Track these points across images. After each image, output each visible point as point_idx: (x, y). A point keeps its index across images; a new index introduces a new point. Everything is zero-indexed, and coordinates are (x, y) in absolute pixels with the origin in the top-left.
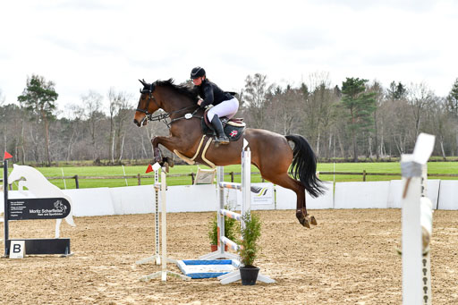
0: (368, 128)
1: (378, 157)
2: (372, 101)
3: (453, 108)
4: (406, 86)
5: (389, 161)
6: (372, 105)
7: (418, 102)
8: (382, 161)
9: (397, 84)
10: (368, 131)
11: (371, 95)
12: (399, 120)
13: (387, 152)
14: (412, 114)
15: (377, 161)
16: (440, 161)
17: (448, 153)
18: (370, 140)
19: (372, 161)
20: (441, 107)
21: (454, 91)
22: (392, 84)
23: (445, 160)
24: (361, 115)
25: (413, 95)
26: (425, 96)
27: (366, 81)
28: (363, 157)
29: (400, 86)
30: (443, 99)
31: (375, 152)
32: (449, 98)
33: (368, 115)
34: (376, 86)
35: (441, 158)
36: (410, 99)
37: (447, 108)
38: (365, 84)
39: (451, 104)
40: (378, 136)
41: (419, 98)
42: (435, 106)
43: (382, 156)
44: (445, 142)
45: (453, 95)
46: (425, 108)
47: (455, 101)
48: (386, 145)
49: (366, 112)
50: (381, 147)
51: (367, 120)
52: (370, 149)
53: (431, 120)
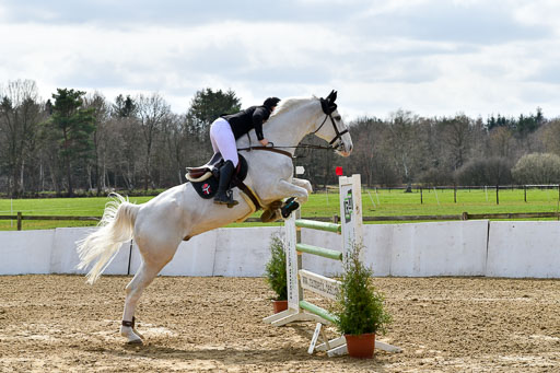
0: (87, 153)
1: (99, 191)
2: (90, 119)
3: (193, 128)
4: (136, 99)
6: (91, 124)
7: (151, 123)
8: (105, 195)
9: (125, 99)
10: (86, 157)
11: (89, 112)
12: (125, 144)
13: (112, 185)
14: (142, 137)
15: (98, 196)
18: (89, 169)
19: (91, 196)
20: (179, 127)
21: (194, 107)
22: (119, 99)
24: (77, 137)
25: (145, 114)
26: (159, 113)
27: (83, 93)
28: (81, 191)
29: (129, 101)
30: (181, 117)
31: (95, 183)
32: (189, 117)
33: (86, 137)
34: (98, 101)
36: (140, 117)
37: (187, 129)
38: (82, 97)
39: (191, 124)
40: (99, 164)
41: (151, 115)
42: (174, 127)
43: (105, 190)
45: (193, 113)
46: (159, 128)
47: (196, 120)
48: (110, 175)
49: (85, 133)
50: (103, 179)
51: (85, 143)
52: (89, 180)
53: (167, 145)
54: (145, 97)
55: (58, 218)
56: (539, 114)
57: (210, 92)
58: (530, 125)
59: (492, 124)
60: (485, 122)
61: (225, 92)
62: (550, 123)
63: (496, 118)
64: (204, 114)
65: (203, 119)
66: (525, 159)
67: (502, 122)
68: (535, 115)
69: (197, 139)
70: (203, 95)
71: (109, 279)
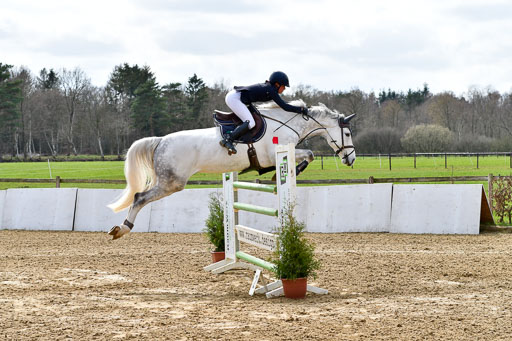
0: (14, 121)
1: (26, 156)
2: (17, 91)
3: (111, 100)
4: (59, 74)
5: (39, 160)
6: (18, 96)
7: (73, 93)
8: (31, 160)
9: (49, 72)
10: (13, 125)
11: (16, 84)
12: (49, 113)
13: (37, 151)
14: (65, 107)
15: (24, 161)
16: (97, 160)
17: (107, 152)
18: (16, 136)
19: (18, 160)
20: (98, 98)
21: (113, 80)
22: (43, 72)
23: (103, 160)
24: (5, 107)
25: (67, 86)
26: (80, 85)
27: (11, 67)
28: (9, 156)
29: (52, 74)
30: (100, 89)
31: (22, 149)
32: (108, 89)
33: (14, 107)
34: (24, 74)
35: (99, 157)
36: (63, 89)
37: (106, 100)
38: (10, 70)
39: (110, 95)
40: (26, 132)
41: (73, 88)
42: (92, 98)
43: (31, 155)
44: (103, 138)
45: (112, 85)
46: (80, 100)
47: (114, 92)
48: (35, 142)
49: (11, 103)
50: (29, 144)
51: (12, 113)
52: (16, 146)
53: (87, 114)
54: (67, 71)
55: (8, 181)
56: (426, 89)
57: (127, 66)
58: (417, 99)
59: (384, 98)
60: (377, 96)
61: (141, 66)
62: (436, 97)
63: (387, 92)
64: (121, 86)
65: (121, 92)
66: (413, 130)
67: (393, 96)
68: (422, 89)
69: (116, 110)
70: (120, 70)
71: (57, 234)
